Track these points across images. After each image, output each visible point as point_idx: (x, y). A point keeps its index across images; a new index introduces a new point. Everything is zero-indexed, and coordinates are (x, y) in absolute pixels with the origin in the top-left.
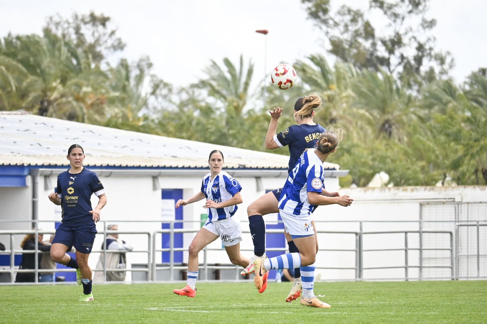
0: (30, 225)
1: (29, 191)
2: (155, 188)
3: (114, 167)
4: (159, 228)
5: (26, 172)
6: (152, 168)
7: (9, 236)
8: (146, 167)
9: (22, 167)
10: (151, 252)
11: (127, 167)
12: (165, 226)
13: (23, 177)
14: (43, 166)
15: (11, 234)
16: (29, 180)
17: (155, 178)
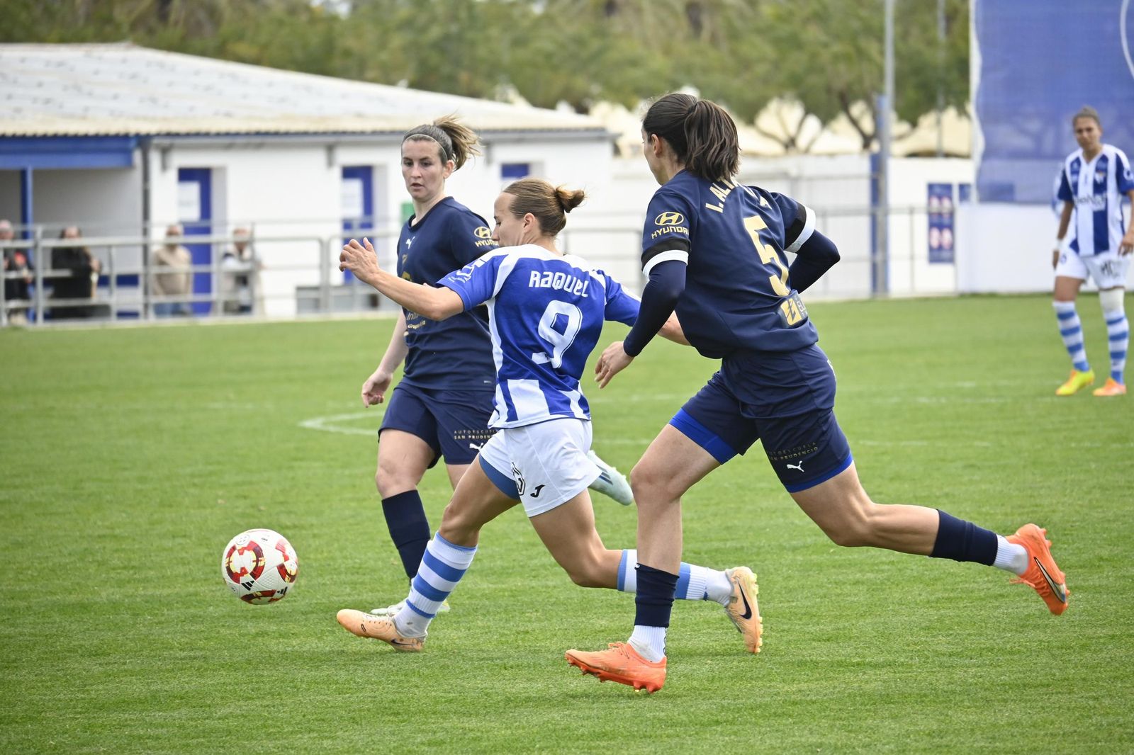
0: (140, 231)
1: (137, 175)
2: (330, 163)
3: (267, 134)
4: (337, 229)
5: (132, 144)
6: (325, 133)
7: (105, 250)
8: (316, 134)
9: (126, 137)
10: (324, 266)
11: (287, 134)
12: (347, 225)
13: (128, 153)
14: (158, 135)
15: (109, 247)
16: (137, 157)
17: (330, 148)
